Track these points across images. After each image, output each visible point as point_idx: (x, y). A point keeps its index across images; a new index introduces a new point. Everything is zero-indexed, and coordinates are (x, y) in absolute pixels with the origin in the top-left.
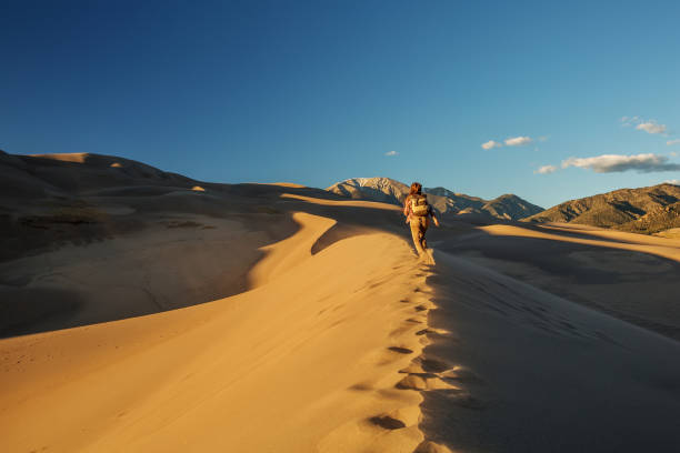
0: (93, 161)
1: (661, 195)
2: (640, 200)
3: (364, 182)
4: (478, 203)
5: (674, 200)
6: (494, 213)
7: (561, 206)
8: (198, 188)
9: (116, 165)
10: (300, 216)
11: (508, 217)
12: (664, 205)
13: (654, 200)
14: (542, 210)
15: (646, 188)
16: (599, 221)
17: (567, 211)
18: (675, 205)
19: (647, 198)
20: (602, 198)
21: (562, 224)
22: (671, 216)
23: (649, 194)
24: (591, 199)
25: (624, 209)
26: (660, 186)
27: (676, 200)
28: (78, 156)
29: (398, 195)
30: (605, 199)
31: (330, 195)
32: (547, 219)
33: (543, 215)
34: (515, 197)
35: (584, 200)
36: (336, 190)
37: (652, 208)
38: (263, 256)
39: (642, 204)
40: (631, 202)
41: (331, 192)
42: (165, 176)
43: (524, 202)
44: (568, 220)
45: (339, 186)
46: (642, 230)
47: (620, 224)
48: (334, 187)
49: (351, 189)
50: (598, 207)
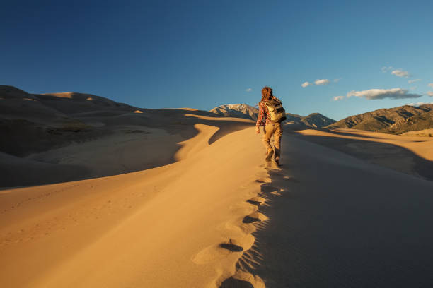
0: (77, 97)
1: (403, 112)
2: (391, 115)
3: (231, 107)
4: (298, 118)
5: (411, 115)
6: (307, 124)
7: (346, 119)
8: (138, 112)
9: (89, 99)
10: (198, 126)
11: (315, 126)
12: (405, 118)
13: (400, 115)
14: (334, 122)
15: (395, 108)
16: (368, 127)
17: (349, 122)
18: (411, 118)
19: (396, 114)
20: (369, 114)
21: (346, 130)
22: (409, 124)
23: (397, 112)
24: (363, 115)
25: (382, 120)
26: (403, 107)
27: (413, 115)
28: (68, 94)
29: (251, 114)
30: (372, 115)
31: (212, 114)
32: (337, 127)
33: (335, 124)
34: (319, 114)
35: (359, 116)
36: (215, 112)
37: (399, 120)
38: (180, 147)
39: (392, 118)
40: (386, 116)
41: (212, 113)
42: (118, 105)
43: (324, 117)
44: (350, 128)
45: (217, 109)
46: (393, 132)
47: (380, 129)
48: (214, 110)
49: (223, 111)
50: (368, 119)
